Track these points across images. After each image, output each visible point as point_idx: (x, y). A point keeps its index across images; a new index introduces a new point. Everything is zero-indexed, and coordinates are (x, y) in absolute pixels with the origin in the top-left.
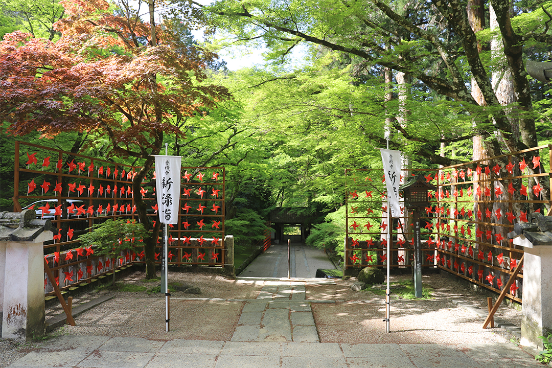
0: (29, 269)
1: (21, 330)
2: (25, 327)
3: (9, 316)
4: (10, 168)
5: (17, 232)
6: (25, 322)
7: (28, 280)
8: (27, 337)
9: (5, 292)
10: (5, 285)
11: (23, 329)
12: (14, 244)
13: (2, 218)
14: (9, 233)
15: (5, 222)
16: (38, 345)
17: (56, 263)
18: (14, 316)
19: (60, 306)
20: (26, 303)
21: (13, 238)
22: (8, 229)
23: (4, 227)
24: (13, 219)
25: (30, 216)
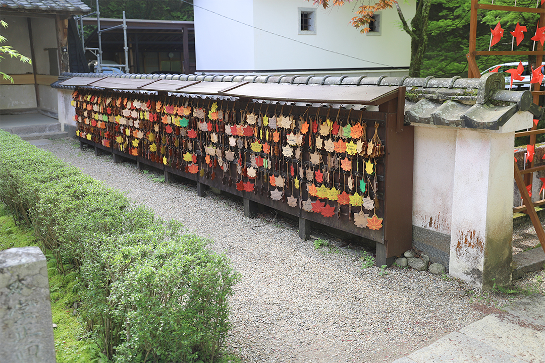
0: (491, 176)
1: (475, 271)
2: (481, 268)
3: (459, 245)
4: (463, 21)
5: (474, 113)
6: (482, 260)
7: (489, 195)
8: (484, 284)
9: (453, 206)
10: (454, 197)
11: (478, 270)
12: (467, 132)
13: (451, 88)
14: (461, 114)
15: (455, 94)
16: (501, 303)
17: (529, 163)
18: (465, 246)
19: (531, 230)
20: (484, 232)
21: (467, 123)
22: (459, 107)
23: (454, 103)
24: (467, 90)
25: (495, 85)
